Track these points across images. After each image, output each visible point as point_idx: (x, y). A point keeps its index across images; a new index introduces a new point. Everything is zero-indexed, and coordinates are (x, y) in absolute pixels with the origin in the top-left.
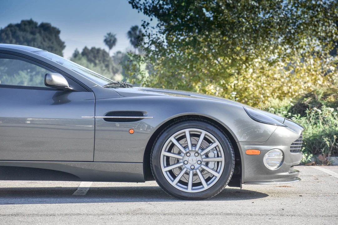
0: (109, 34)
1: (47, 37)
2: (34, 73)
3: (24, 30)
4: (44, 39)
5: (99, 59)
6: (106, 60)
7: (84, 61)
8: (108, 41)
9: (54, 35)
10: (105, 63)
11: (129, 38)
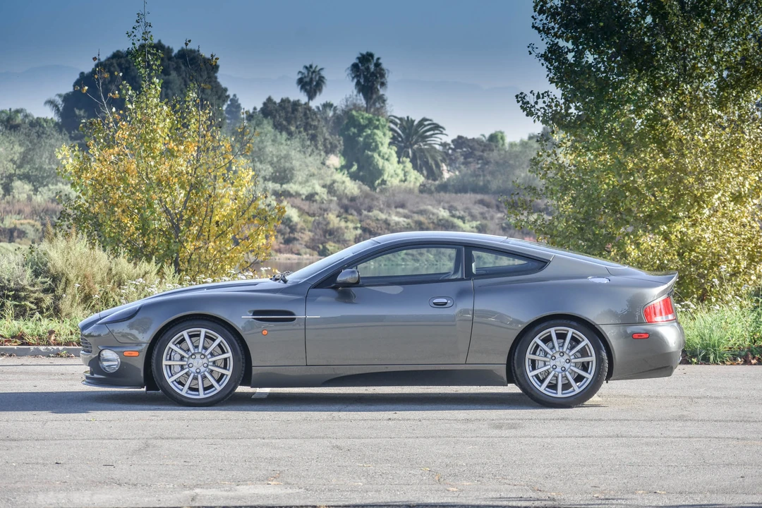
0: (309, 68)
4: (185, 81)
5: (296, 122)
6: (311, 126)
7: (268, 127)
8: (306, 82)
9: (206, 73)
10: (310, 132)
11: (353, 78)
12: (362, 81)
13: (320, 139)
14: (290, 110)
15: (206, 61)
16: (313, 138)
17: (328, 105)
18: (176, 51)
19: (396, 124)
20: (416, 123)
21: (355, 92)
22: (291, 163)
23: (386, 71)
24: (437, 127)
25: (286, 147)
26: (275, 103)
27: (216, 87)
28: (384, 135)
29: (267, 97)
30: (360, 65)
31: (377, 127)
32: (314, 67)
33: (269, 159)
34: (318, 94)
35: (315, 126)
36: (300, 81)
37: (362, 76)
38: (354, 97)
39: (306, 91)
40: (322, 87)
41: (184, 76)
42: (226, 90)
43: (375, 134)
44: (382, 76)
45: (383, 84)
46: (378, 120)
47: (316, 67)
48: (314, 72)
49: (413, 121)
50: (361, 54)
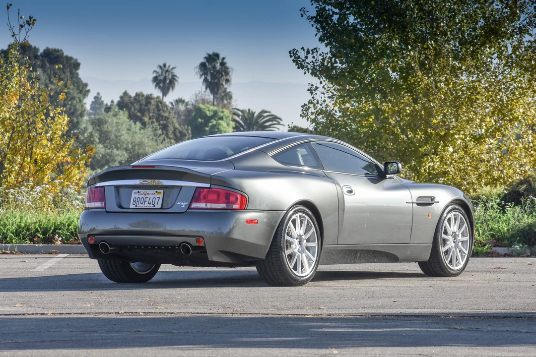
0: (163, 67)
1: (55, 74)
4: (50, 78)
5: (149, 114)
6: (162, 117)
7: (123, 116)
8: (160, 80)
9: (68, 70)
10: (162, 122)
11: (201, 76)
12: (209, 78)
13: (171, 128)
14: (144, 102)
15: (69, 59)
16: (165, 127)
17: (180, 101)
18: (41, 51)
19: (238, 116)
20: (256, 115)
21: (204, 88)
22: (145, 149)
23: (230, 70)
24: (275, 118)
25: (140, 136)
26: (130, 97)
27: (77, 83)
28: (228, 125)
29: (124, 91)
30: (207, 64)
31: (221, 118)
32: (167, 66)
33: (125, 146)
34: (171, 91)
35: (166, 117)
36: (155, 79)
37: (209, 73)
38: (203, 93)
39: (160, 87)
40: (174, 84)
41: (49, 71)
42: (86, 85)
43: (219, 124)
44: (227, 73)
45: (227, 81)
46: (222, 112)
47: (169, 66)
48: (167, 71)
49: (253, 114)
50: (208, 54)
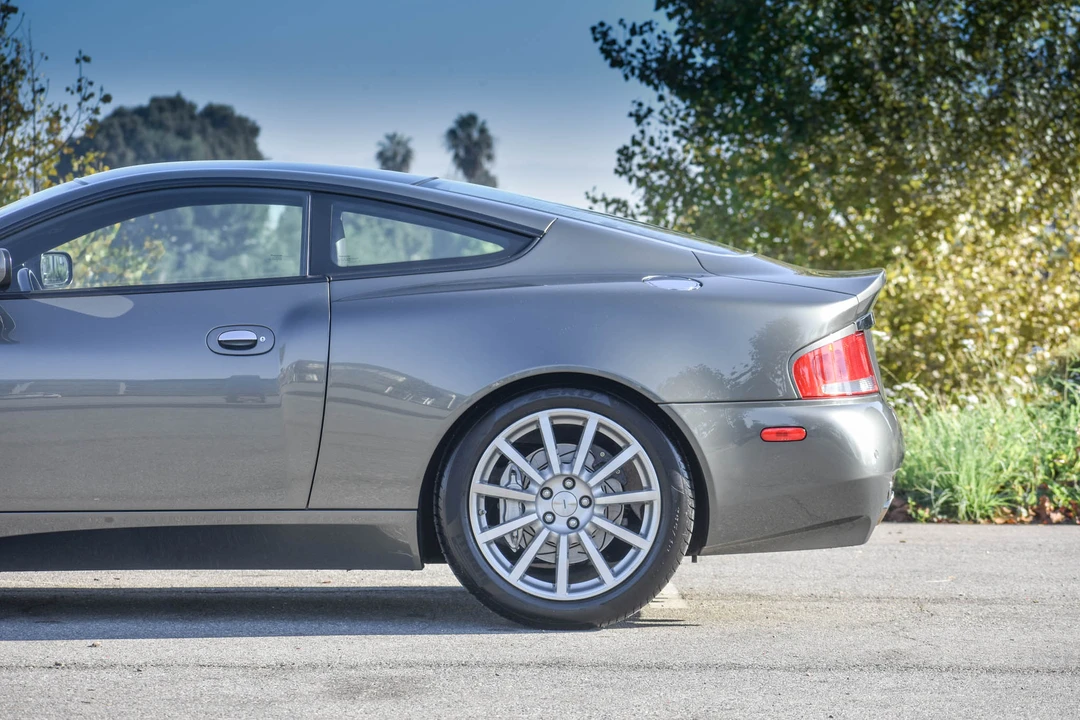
0: (392, 138)
1: (222, 144)
2: (188, 247)
3: (160, 126)
8: (389, 157)
9: (242, 137)
11: (450, 149)
12: (462, 153)
15: (242, 121)
18: (201, 106)
21: (453, 168)
23: (494, 140)
30: (459, 131)
32: (399, 136)
36: (381, 156)
37: (462, 146)
40: (410, 164)
41: (212, 140)
44: (489, 145)
45: (490, 157)
47: (402, 136)
48: (399, 143)
50: (460, 116)
